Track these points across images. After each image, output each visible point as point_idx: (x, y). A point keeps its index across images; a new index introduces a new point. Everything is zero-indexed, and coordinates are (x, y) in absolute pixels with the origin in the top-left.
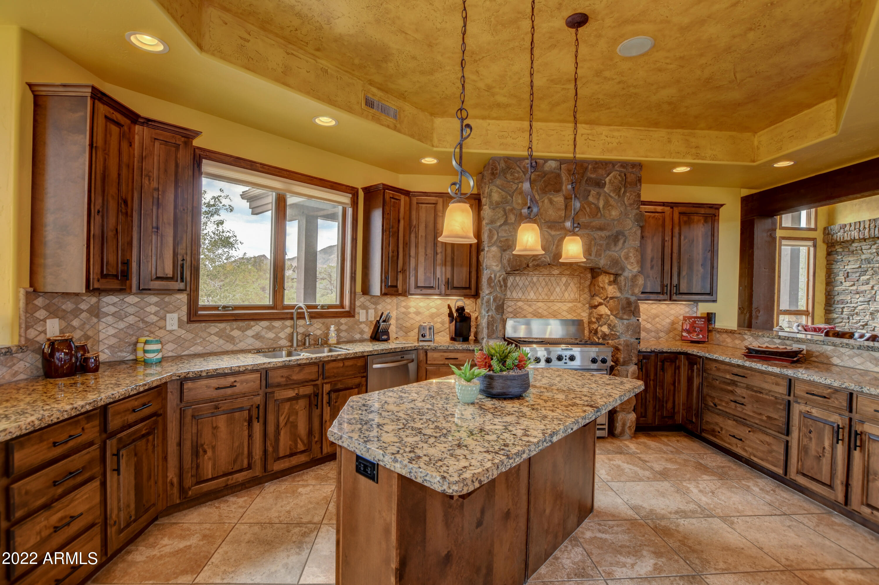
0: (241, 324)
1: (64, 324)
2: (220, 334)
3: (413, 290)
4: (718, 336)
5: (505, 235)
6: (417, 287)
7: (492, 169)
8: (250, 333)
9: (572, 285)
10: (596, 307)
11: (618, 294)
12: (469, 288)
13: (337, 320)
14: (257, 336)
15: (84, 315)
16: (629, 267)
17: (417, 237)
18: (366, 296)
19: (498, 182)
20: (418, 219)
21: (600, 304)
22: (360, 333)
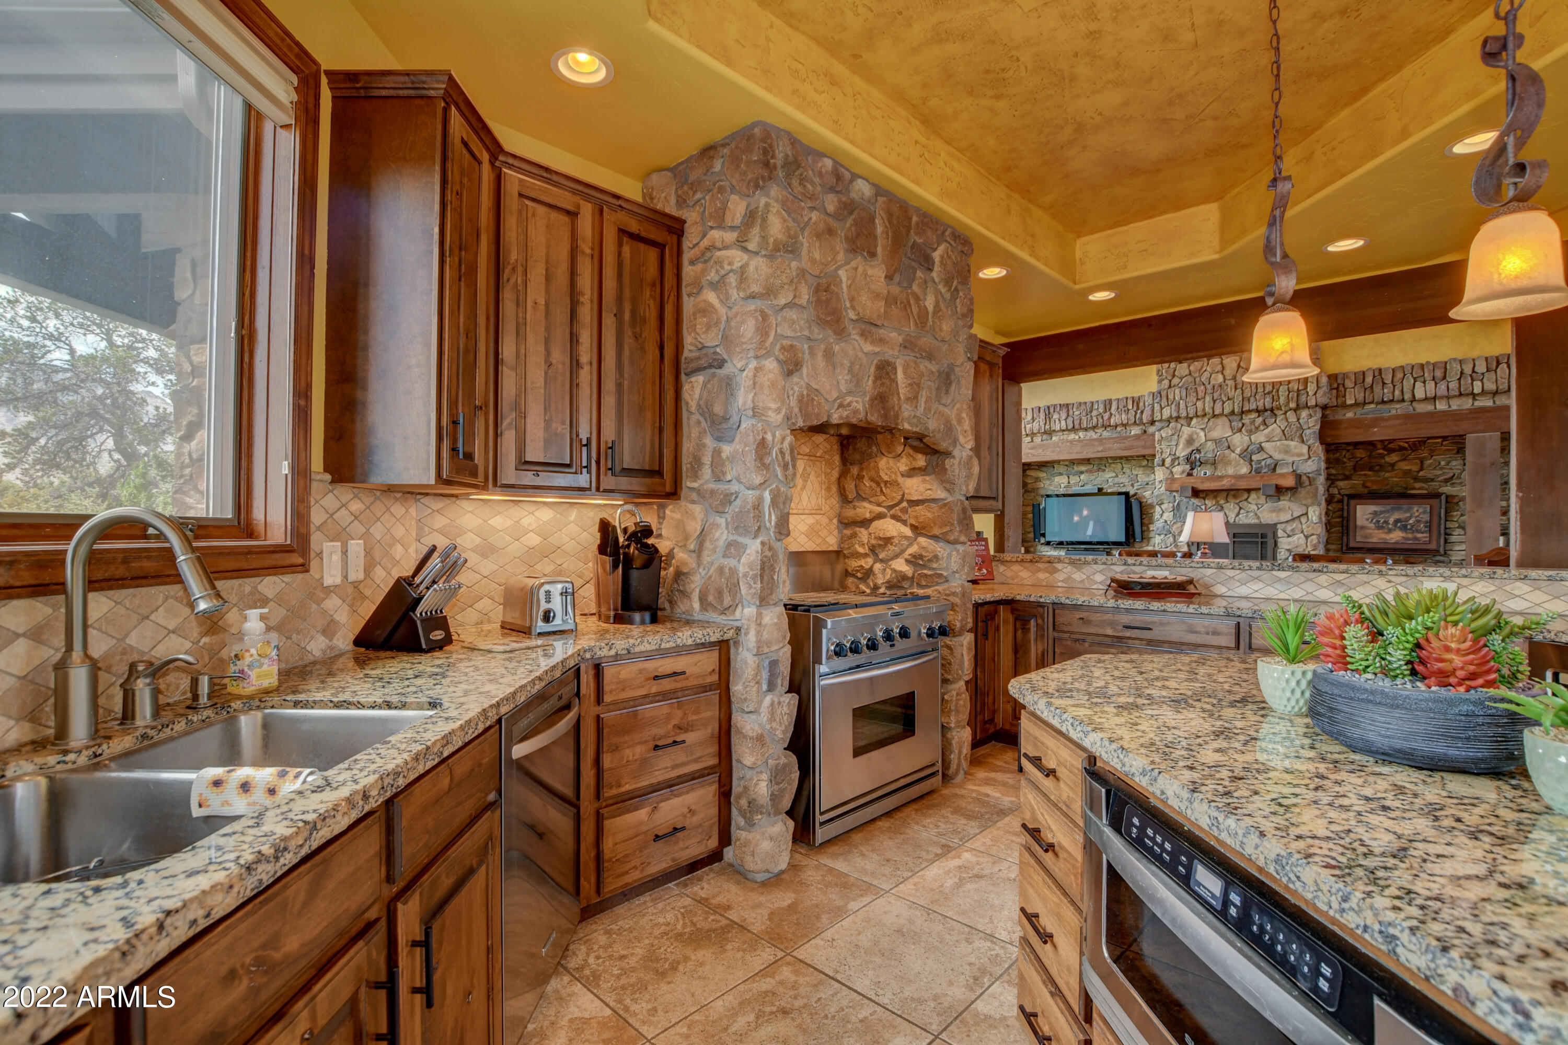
3: (509, 474)
4: (1002, 568)
5: (790, 334)
6: (524, 464)
7: (765, 152)
9: (812, 477)
10: (865, 523)
11: (941, 494)
12: (659, 473)
16: (962, 440)
17: (519, 303)
18: (344, 492)
19: (774, 190)
20: (525, 246)
21: (880, 516)
22: (324, 632)
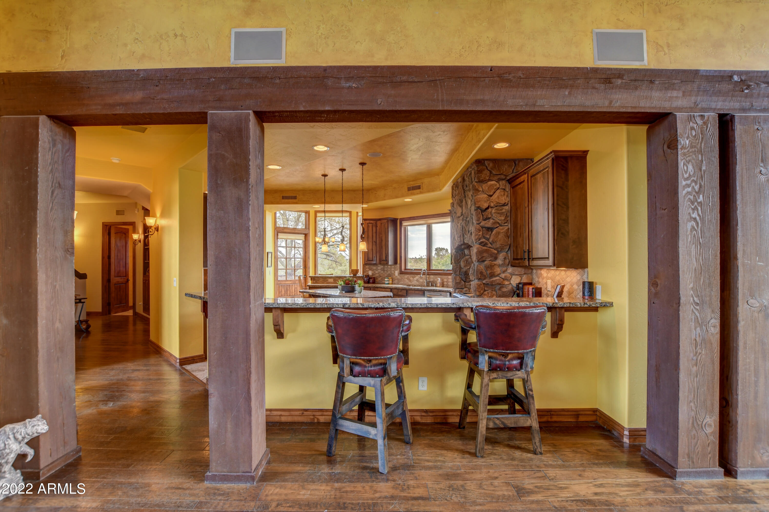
0: (413, 275)
1: (373, 272)
2: (408, 279)
8: (415, 279)
13: (447, 277)
14: (417, 280)
15: (379, 271)
